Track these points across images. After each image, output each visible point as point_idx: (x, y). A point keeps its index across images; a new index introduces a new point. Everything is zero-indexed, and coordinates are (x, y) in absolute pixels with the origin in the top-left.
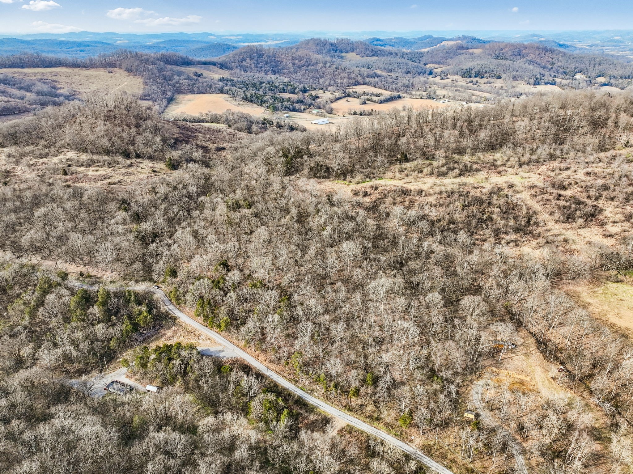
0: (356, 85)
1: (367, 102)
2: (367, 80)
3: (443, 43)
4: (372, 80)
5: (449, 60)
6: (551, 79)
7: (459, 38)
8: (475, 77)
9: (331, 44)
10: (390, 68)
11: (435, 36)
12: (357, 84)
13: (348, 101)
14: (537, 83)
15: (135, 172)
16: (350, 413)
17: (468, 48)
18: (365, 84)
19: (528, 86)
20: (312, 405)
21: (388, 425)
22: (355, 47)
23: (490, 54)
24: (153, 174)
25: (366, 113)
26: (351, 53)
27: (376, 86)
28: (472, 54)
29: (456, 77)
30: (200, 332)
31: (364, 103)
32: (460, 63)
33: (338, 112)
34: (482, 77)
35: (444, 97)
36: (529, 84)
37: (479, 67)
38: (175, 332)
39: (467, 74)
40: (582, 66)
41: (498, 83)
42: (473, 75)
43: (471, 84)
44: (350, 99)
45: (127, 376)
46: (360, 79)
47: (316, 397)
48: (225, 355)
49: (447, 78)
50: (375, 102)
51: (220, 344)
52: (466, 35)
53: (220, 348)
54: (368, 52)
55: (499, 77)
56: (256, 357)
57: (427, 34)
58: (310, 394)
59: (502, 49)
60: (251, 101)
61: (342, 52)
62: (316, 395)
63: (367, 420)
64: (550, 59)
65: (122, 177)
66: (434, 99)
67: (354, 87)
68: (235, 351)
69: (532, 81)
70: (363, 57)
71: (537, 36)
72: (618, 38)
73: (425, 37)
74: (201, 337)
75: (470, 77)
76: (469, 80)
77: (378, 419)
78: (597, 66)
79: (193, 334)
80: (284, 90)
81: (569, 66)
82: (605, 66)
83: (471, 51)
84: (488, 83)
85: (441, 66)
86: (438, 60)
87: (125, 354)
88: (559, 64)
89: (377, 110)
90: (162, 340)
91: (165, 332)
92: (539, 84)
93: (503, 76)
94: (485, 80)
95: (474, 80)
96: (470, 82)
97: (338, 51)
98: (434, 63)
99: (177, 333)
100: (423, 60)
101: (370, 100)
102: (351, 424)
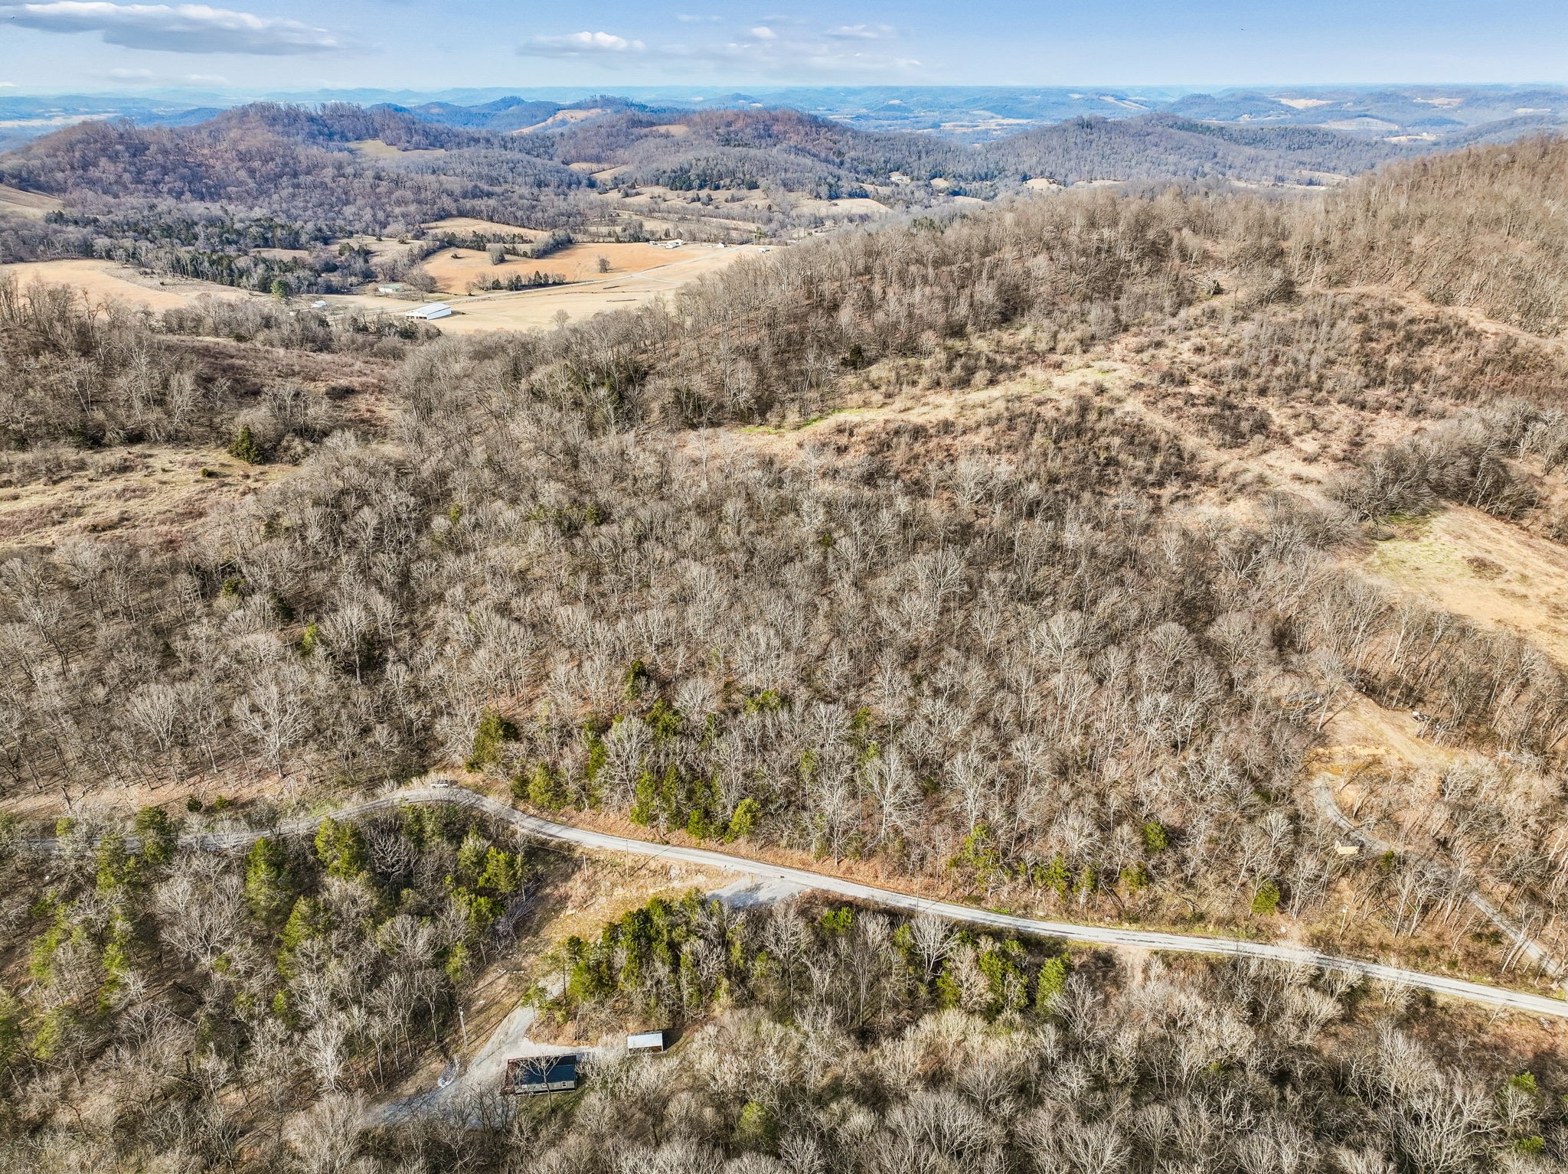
0: (441, 218)
1: (507, 257)
2: (468, 204)
3: (560, 116)
4: (480, 204)
5: (620, 152)
6: (856, 185)
7: (594, 104)
8: (701, 187)
9: (312, 119)
10: (494, 174)
11: (528, 98)
12: (444, 215)
13: (455, 257)
14: (834, 196)
15: (151, 482)
16: (1134, 926)
17: (652, 124)
18: (462, 214)
19: (818, 202)
20: (1051, 937)
21: (1227, 923)
22: (377, 126)
23: (709, 136)
25: (524, 282)
26: (370, 142)
27: (496, 218)
28: (667, 136)
29: (658, 190)
30: (663, 862)
31: (502, 260)
32: (649, 158)
33: (449, 286)
34: (717, 188)
35: (667, 234)
36: (818, 196)
37: (703, 163)
38: (592, 883)
39: (680, 181)
40: (896, 157)
41: (757, 199)
42: (696, 183)
43: (698, 205)
44: (461, 252)
45: (536, 1037)
46: (447, 203)
47: (1043, 919)
48: (771, 895)
49: (638, 194)
50: (525, 255)
51: (738, 874)
52: (609, 95)
53: (744, 883)
54: (416, 138)
55: (753, 186)
56: (848, 875)
57: (508, 95)
58: (1024, 916)
59: (729, 124)
60: (198, 274)
61: (347, 140)
62: (1041, 914)
63: (1179, 927)
64: (831, 144)
65: (120, 503)
66: (648, 240)
67: (440, 224)
68: (788, 877)
69: (824, 190)
70: (405, 150)
71: (745, 98)
72: (897, 102)
73: (503, 100)
74: (673, 873)
75: (689, 188)
76: (690, 194)
77: (1201, 917)
78: (923, 155)
79: (643, 872)
80: (266, 240)
81: (873, 157)
82: (940, 157)
83: (662, 129)
84: (733, 199)
85: (606, 166)
86: (590, 151)
87: (481, 984)
88: (852, 154)
89: (549, 274)
90: (569, 912)
91: (562, 890)
92: (837, 197)
93: (763, 182)
94: (727, 194)
95: (704, 193)
96: (693, 200)
97: (336, 137)
98: (585, 160)
99: (596, 883)
100: (561, 151)
101: (514, 252)
102: (1157, 947)
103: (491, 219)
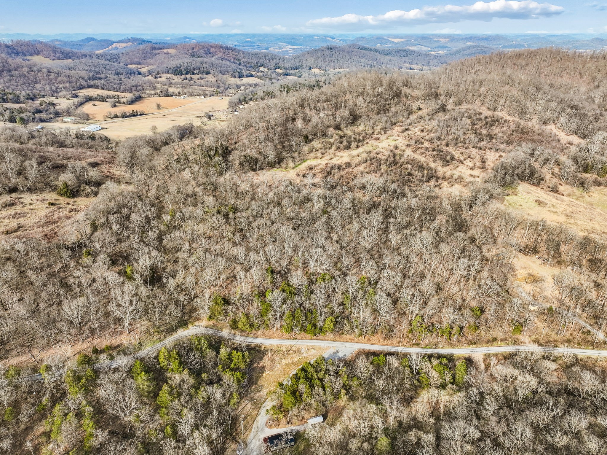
0: (81, 89)
1: (117, 104)
2: (92, 83)
3: (114, 45)
4: (97, 82)
5: (149, 60)
6: (248, 72)
7: (128, 41)
8: (187, 74)
9: (7, 47)
10: (97, 70)
11: (99, 38)
12: (81, 88)
13: (94, 105)
14: (241, 76)
15: (26, 210)
16: (474, 346)
17: (160, 49)
18: (89, 87)
19: (235, 79)
20: (448, 355)
21: (504, 340)
22: (39, 50)
23: (186, 54)
24: (53, 208)
25: (128, 114)
26: (36, 56)
27: (105, 88)
28: (168, 53)
29: (169, 75)
30: (298, 346)
31: (115, 106)
32: (162, 63)
33: (95, 117)
34: (193, 74)
35: (179, 93)
36: (235, 77)
37: (186, 64)
38: (272, 359)
39: (177, 71)
40: (261, 61)
41: (210, 78)
42: (185, 72)
43: (187, 81)
44: (96, 103)
45: (270, 427)
46: (82, 82)
47: (443, 348)
48: (344, 354)
49: (160, 77)
50: (124, 103)
51: (328, 348)
52: (135, 37)
53: (331, 351)
54: (58, 55)
55: (208, 73)
56: (369, 342)
57: (88, 36)
58: (436, 348)
59: (193, 49)
61: (26, 56)
62: (442, 346)
63: (489, 344)
64: (234, 56)
65: (15, 220)
66: (172, 96)
67: (81, 91)
68: (347, 346)
69: (237, 74)
70: (53, 60)
71: (189, 38)
72: (249, 40)
73: (87, 39)
74: (303, 351)
75: (182, 74)
76: (183, 77)
77: (495, 339)
78: (271, 60)
79: (291, 352)
80: (4, 100)
81: (252, 61)
82: (278, 61)
83: (165, 51)
84: (201, 79)
85: (143, 66)
86: (135, 60)
87: (240, 408)
88: (244, 60)
89: (138, 111)
90: (267, 373)
91: (261, 364)
92: (242, 77)
93: (212, 72)
94: (198, 76)
95: (188, 76)
96: (184, 79)
97: (20, 54)
98: (134, 64)
99: (274, 359)
100: (123, 59)
101: (119, 102)
102: (485, 352)
103: (103, 89)
